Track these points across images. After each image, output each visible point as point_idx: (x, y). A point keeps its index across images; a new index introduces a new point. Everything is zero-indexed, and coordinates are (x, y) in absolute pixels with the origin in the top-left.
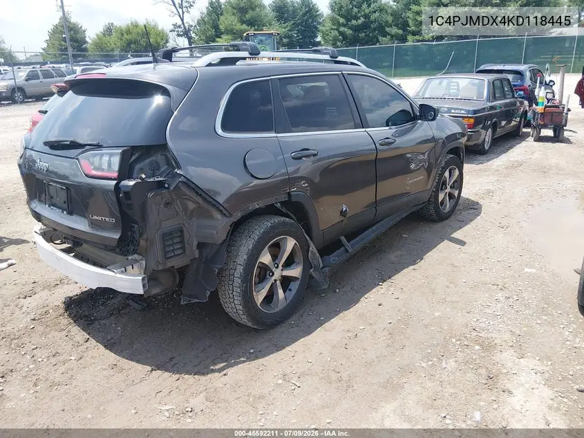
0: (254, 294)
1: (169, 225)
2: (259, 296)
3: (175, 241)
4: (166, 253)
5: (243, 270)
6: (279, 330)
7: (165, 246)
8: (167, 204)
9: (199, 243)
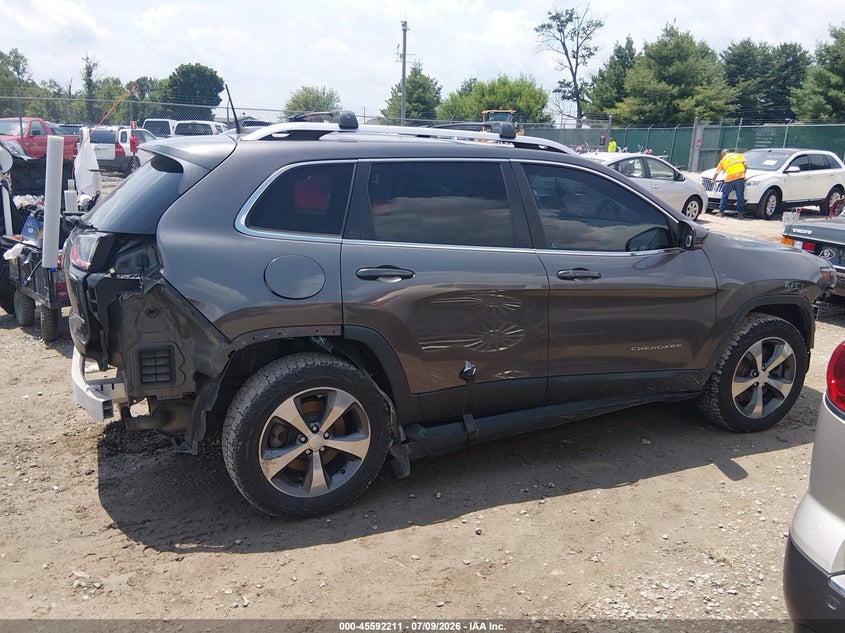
0: (261, 460)
1: (151, 340)
2: (271, 466)
3: (158, 364)
4: (142, 375)
5: (242, 421)
6: (305, 525)
7: (142, 367)
8: (150, 312)
9: (197, 372)
